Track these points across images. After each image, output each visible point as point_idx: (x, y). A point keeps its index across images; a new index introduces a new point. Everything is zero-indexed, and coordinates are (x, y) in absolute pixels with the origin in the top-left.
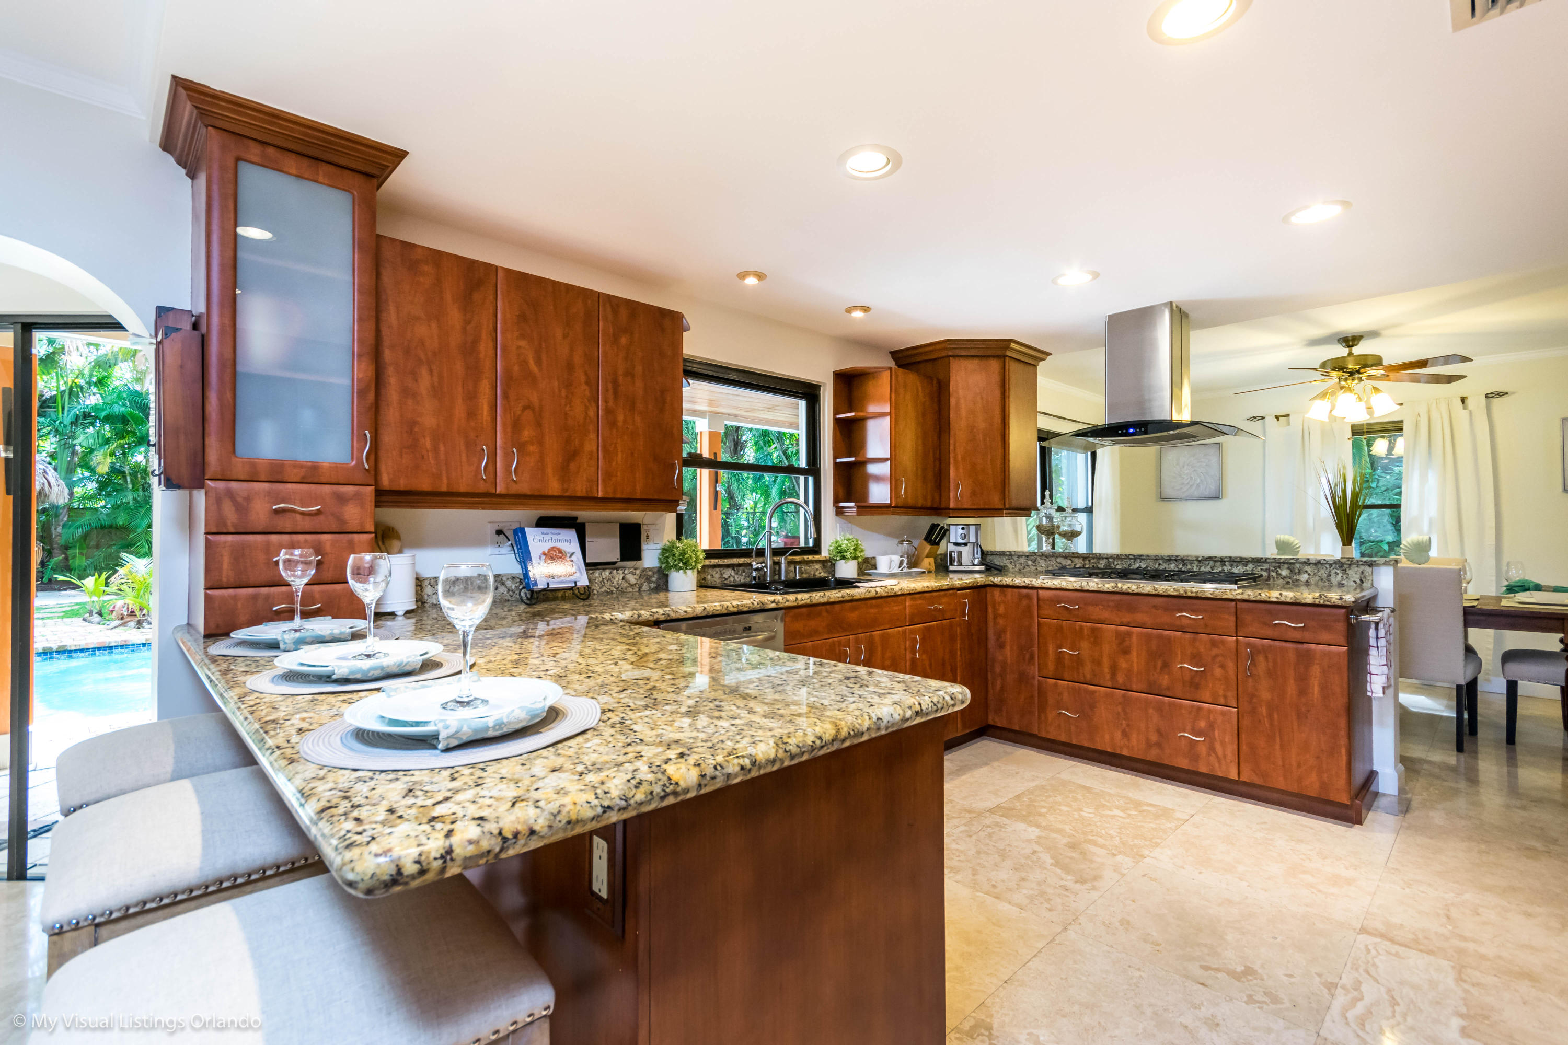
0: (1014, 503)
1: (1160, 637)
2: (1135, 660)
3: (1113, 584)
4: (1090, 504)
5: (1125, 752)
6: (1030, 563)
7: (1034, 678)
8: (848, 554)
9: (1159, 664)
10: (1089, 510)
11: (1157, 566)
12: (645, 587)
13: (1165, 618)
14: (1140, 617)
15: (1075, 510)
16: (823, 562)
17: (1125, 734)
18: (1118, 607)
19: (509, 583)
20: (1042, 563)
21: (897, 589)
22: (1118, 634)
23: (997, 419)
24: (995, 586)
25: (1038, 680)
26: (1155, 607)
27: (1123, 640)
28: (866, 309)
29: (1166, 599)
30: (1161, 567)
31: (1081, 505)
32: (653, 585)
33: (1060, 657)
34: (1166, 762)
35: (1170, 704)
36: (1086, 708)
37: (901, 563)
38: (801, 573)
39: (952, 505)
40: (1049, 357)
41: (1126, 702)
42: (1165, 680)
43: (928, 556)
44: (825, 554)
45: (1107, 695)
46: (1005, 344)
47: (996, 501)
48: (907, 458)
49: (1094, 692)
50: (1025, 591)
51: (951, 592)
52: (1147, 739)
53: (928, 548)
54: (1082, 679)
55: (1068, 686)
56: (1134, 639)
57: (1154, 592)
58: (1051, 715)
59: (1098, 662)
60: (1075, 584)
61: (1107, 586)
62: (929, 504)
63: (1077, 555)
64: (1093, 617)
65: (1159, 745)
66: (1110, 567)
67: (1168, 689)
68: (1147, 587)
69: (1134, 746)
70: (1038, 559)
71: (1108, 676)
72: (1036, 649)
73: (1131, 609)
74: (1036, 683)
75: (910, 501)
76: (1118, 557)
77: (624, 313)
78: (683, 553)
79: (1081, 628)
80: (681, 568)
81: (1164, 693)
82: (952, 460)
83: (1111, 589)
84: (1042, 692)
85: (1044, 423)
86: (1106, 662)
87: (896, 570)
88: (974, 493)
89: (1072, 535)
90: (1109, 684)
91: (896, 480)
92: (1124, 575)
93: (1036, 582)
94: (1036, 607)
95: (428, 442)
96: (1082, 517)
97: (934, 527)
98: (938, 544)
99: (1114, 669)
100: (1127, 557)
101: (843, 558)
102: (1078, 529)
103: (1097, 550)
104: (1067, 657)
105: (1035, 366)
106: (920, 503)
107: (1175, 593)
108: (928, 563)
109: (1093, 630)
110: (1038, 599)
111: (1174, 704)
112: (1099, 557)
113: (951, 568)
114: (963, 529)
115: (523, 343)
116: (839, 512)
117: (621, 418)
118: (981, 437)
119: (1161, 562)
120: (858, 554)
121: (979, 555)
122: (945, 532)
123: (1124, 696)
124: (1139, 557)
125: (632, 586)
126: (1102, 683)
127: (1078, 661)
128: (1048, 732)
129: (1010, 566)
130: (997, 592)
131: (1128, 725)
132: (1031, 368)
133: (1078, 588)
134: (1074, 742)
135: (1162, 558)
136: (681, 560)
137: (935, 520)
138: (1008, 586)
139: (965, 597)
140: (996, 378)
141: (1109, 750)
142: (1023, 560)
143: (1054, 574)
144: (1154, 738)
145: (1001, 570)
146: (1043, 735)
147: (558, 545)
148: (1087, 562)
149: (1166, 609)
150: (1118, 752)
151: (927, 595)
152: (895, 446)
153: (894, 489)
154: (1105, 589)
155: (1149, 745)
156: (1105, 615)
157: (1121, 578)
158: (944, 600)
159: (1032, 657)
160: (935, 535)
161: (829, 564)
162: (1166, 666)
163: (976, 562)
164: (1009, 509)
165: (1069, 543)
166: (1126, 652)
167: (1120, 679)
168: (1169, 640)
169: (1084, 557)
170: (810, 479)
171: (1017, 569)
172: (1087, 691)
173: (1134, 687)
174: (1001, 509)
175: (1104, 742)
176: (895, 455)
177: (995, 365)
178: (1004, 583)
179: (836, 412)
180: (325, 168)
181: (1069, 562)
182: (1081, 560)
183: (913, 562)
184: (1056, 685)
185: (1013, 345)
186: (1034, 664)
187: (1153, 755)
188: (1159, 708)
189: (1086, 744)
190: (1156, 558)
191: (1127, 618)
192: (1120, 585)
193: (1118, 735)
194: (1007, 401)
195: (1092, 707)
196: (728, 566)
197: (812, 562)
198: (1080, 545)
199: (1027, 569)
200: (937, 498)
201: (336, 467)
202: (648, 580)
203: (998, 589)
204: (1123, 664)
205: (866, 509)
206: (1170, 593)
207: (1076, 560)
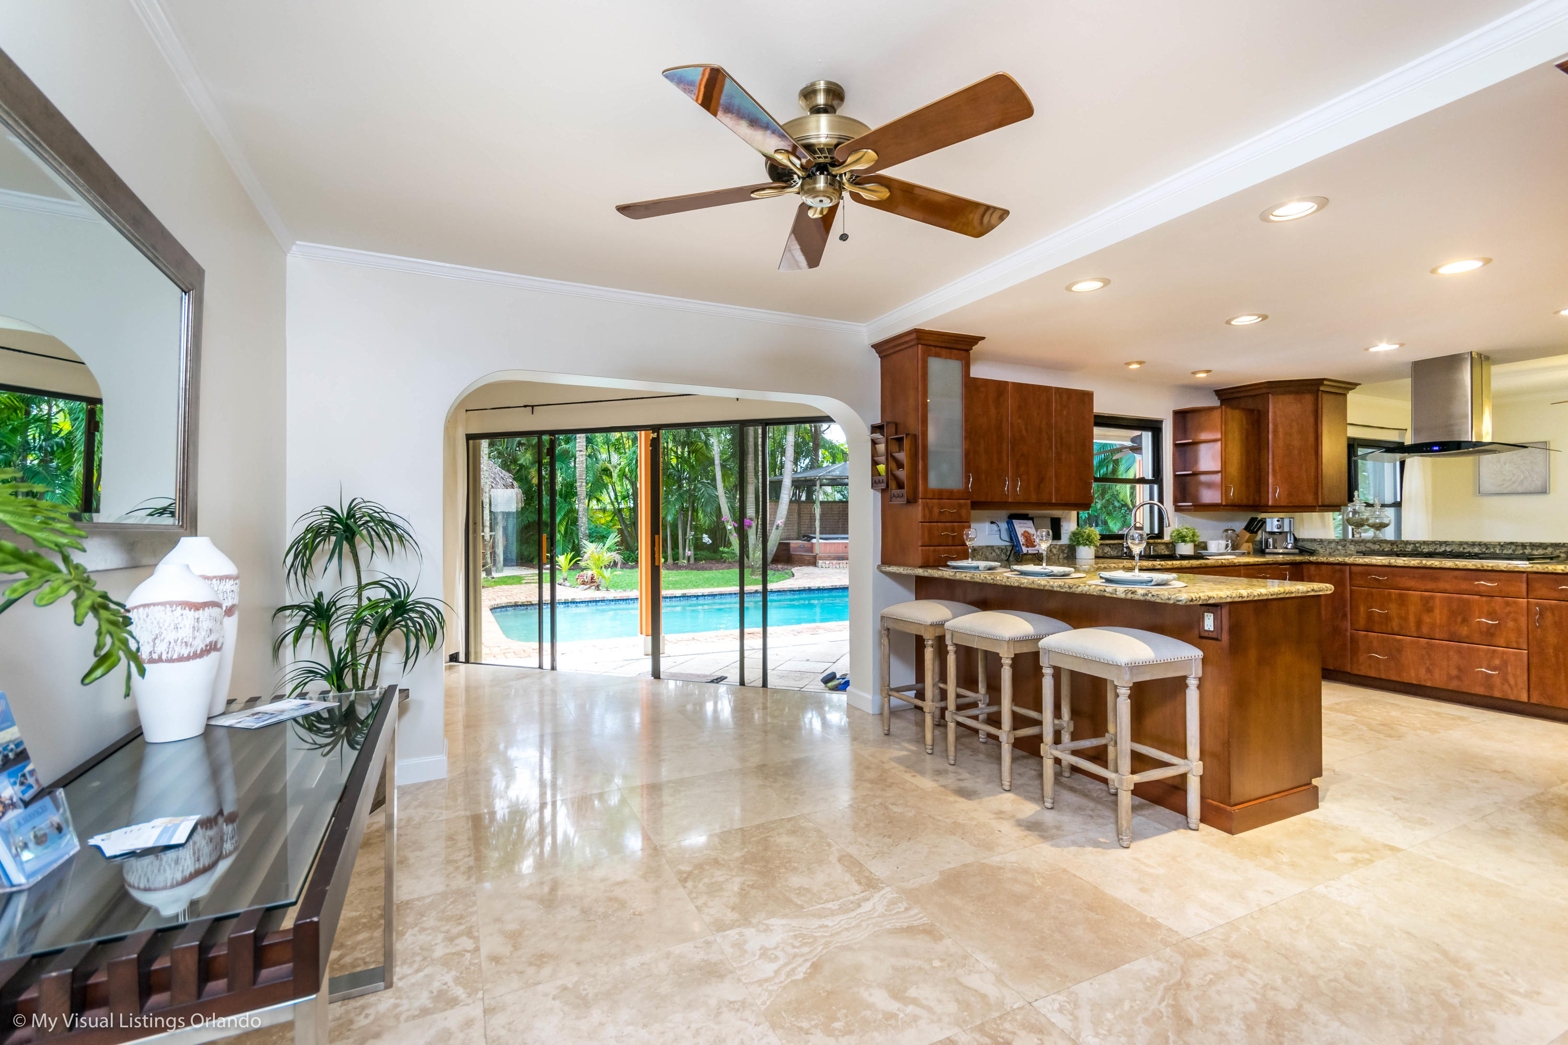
0: (1326, 503)
1: (1460, 599)
2: (1438, 617)
3: (1418, 561)
4: (1399, 500)
5: (1429, 684)
6: (1340, 547)
7: (1347, 631)
8: (1188, 539)
9: (1459, 620)
10: (1398, 505)
11: (1461, 550)
12: (1061, 556)
13: (1464, 586)
14: (1442, 585)
15: (1383, 506)
16: (1166, 544)
17: (1429, 671)
18: (1423, 577)
19: (997, 550)
20: (1352, 547)
21: (1236, 561)
22: (1422, 598)
23: (1311, 439)
24: (1311, 563)
25: (1351, 633)
26: (1456, 578)
27: (1428, 602)
28: (1208, 371)
29: (1464, 572)
30: (1466, 551)
31: (1389, 499)
32: (1065, 555)
33: (1370, 616)
34: (1465, 690)
35: (1469, 648)
36: (1395, 653)
37: (1227, 546)
38: (1154, 550)
39: (1270, 503)
40: (1358, 387)
41: (1430, 647)
42: (1464, 631)
43: (1247, 541)
44: (1167, 538)
45: (1412, 642)
46: (1320, 382)
47: (1310, 499)
48: (1234, 469)
49: (1399, 640)
50: (1338, 567)
51: (1274, 566)
52: (1448, 674)
53: (1248, 535)
54: (1390, 631)
55: (1378, 637)
56: (1437, 601)
57: (1455, 567)
58: (1362, 657)
59: (1405, 619)
60: (1384, 561)
61: (1413, 562)
62: (1251, 503)
63: (1386, 542)
64: (1401, 585)
65: (1458, 678)
66: (1416, 550)
67: (1467, 637)
68: (1449, 563)
69: (1438, 679)
70: (1348, 544)
71: (1413, 629)
72: (1348, 609)
73: (1435, 579)
74: (1349, 634)
75: (1237, 502)
76: (1425, 543)
77: (1065, 396)
78: (1089, 536)
79: (1390, 594)
80: (1087, 545)
81: (1462, 640)
82: (1270, 471)
83: (1417, 565)
84: (1353, 640)
85: (1352, 432)
86: (1412, 619)
87: (1223, 551)
88: (1290, 494)
89: (1381, 526)
90: (1415, 634)
91: (1226, 487)
92: (1430, 555)
93: (1348, 560)
94: (1348, 579)
95: (983, 477)
96: (1390, 513)
97: (1253, 520)
98: (1256, 532)
99: (1419, 624)
100: (1434, 543)
101: (1184, 541)
102: (1386, 521)
103: (1405, 537)
104: (1376, 615)
105: (1345, 395)
106: (1245, 502)
107: (1474, 567)
108: (1246, 547)
109: (1400, 595)
110: (1350, 573)
111: (1473, 649)
112: (1407, 543)
113: (1267, 550)
114: (1278, 521)
115: (1020, 421)
116: (1178, 509)
117: (1064, 457)
118: (1296, 452)
119: (1465, 546)
120: (1196, 538)
121: (1292, 541)
122: (1263, 522)
123: (1427, 643)
124: (1446, 543)
125: (1054, 555)
126: (1409, 634)
127: (1387, 618)
128: (1359, 670)
129: (1321, 551)
130: (1312, 568)
131: (1431, 664)
132: (1340, 398)
133: (1387, 564)
134: (1383, 677)
135: (1466, 543)
136: (1087, 540)
137: (1254, 515)
138: (1322, 563)
139: (1285, 570)
140: (1310, 407)
141: (1414, 682)
142: (1333, 545)
143: (1364, 554)
144: (1454, 672)
145: (1312, 553)
146: (1356, 672)
147: (1027, 529)
148: (1395, 547)
149: (1465, 579)
150: (1423, 683)
151: (1256, 567)
152: (1225, 462)
153: (1225, 492)
154: (1411, 565)
155: (1450, 678)
156: (1412, 583)
157: (1426, 557)
158: (1270, 571)
159: (1345, 615)
160: (1254, 526)
161: (1172, 545)
162: (1465, 621)
163: (1290, 546)
164: (1323, 506)
165: (1378, 532)
166: (1430, 610)
167: (1425, 630)
168: (1468, 601)
169: (1393, 543)
170: (1156, 487)
171: (1327, 552)
172: (1395, 640)
173: (1437, 636)
174: (1315, 507)
175: (1411, 676)
176: (1225, 468)
177: (1308, 398)
178: (1319, 560)
179: (1175, 439)
180: (955, 352)
181: (1378, 547)
182: (1389, 545)
183: (1235, 547)
184: (1366, 636)
185: (1325, 382)
186: (1347, 620)
187: (1454, 685)
188: (1459, 651)
189: (1393, 678)
190: (1461, 544)
191: (1430, 585)
192: (1424, 562)
193: (1423, 671)
194: (1319, 424)
195: (1399, 651)
196: (1107, 545)
197: (1160, 543)
198: (1389, 534)
199: (1337, 552)
200: (1258, 499)
201: (958, 491)
202: (1063, 552)
203: (1314, 566)
204: (1427, 619)
205: (1201, 508)
206: (1469, 567)
207: (1385, 545)
